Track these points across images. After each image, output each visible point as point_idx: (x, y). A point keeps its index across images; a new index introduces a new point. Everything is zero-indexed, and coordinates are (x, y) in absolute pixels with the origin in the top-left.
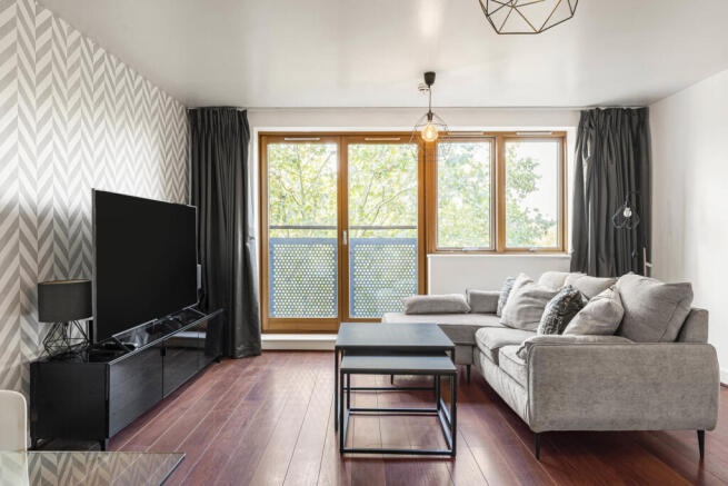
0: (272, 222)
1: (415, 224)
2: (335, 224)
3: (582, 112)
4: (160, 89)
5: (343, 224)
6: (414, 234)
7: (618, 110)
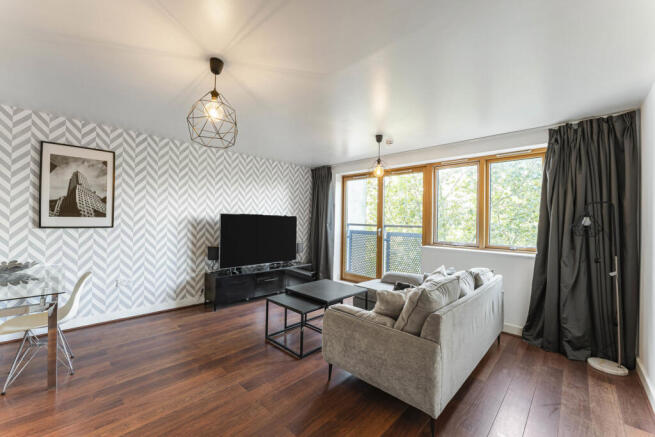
0: (349, 222)
1: (421, 225)
2: (376, 223)
3: (550, 130)
4: (291, 164)
5: (380, 224)
6: (420, 231)
7: (591, 121)
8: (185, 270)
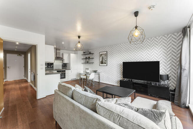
8: (119, 77)
